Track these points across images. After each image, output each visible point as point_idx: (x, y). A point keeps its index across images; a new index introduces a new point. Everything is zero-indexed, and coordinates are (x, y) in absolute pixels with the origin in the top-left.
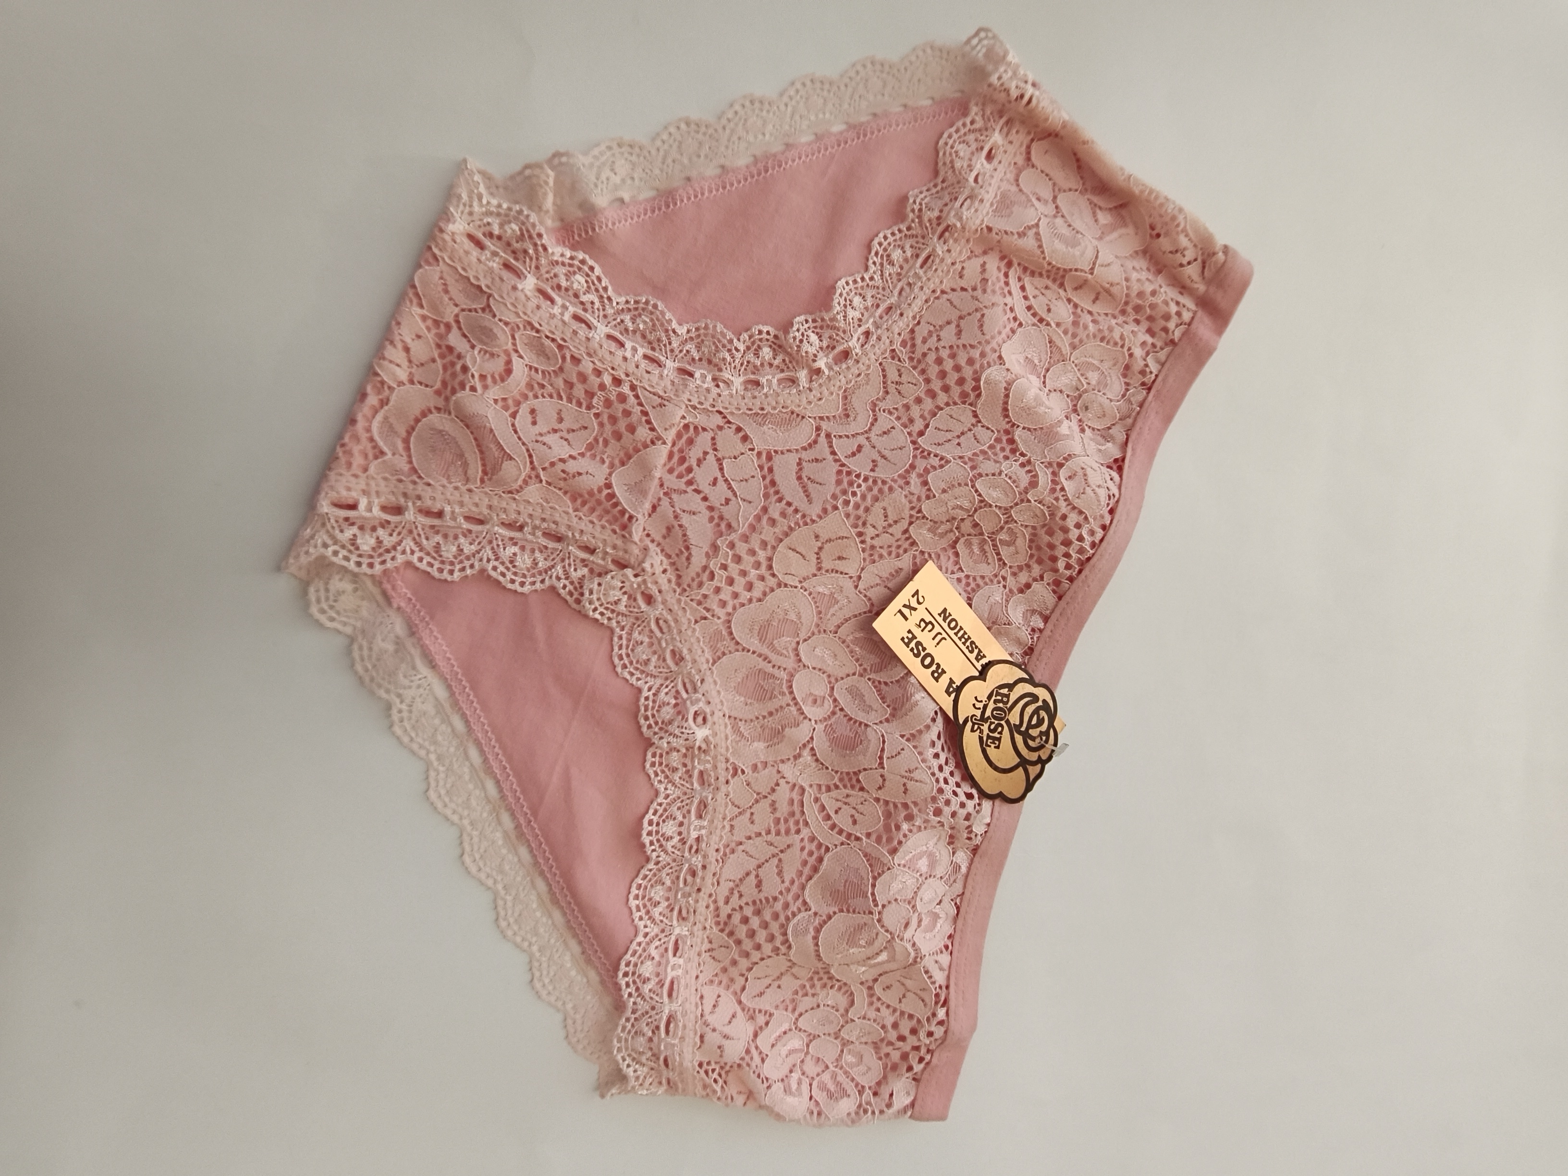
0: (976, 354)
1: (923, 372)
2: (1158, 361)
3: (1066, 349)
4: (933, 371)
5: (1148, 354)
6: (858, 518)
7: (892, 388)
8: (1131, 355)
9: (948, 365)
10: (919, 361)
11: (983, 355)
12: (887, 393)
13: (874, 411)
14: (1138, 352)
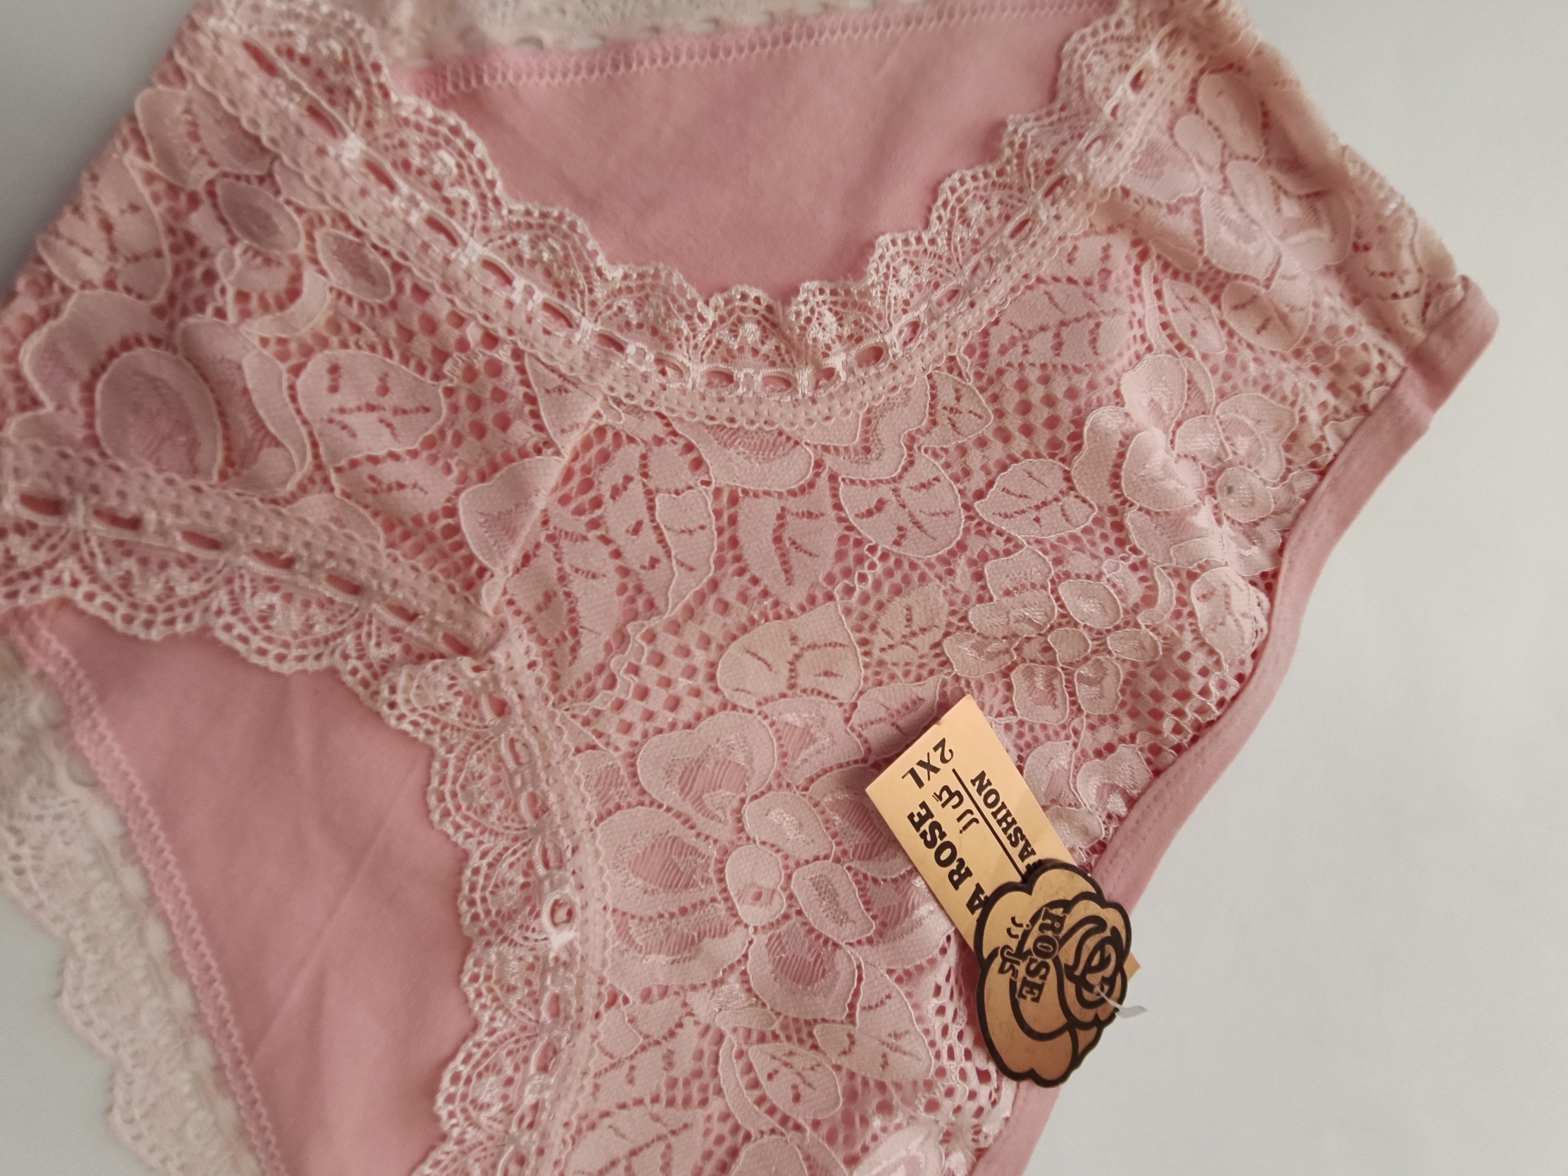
0: (1081, 382)
1: (995, 398)
2: (1339, 433)
3: (1211, 397)
4: (1011, 400)
5: (1325, 421)
6: (864, 617)
7: (943, 417)
8: (1303, 419)
9: (1036, 393)
10: (991, 381)
11: (1092, 386)
12: (934, 423)
13: (910, 448)
14: (1314, 417)
